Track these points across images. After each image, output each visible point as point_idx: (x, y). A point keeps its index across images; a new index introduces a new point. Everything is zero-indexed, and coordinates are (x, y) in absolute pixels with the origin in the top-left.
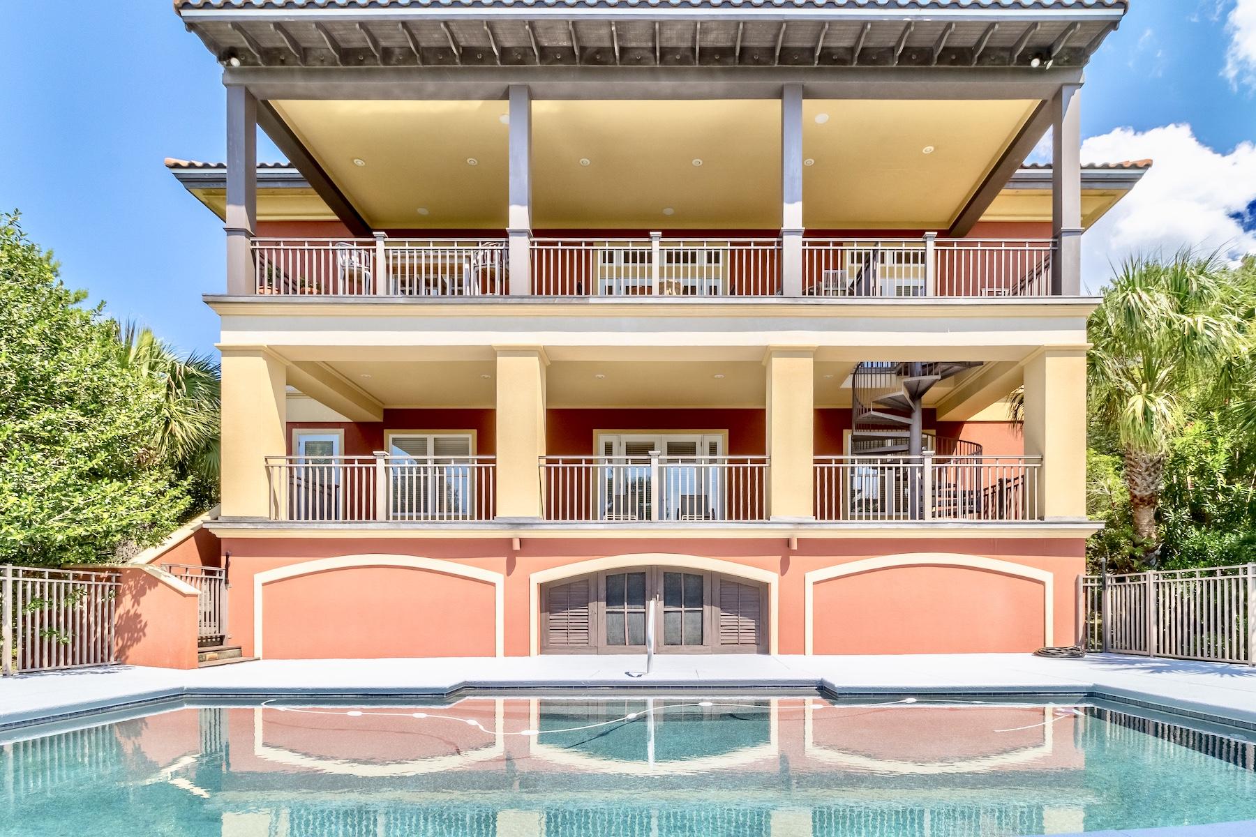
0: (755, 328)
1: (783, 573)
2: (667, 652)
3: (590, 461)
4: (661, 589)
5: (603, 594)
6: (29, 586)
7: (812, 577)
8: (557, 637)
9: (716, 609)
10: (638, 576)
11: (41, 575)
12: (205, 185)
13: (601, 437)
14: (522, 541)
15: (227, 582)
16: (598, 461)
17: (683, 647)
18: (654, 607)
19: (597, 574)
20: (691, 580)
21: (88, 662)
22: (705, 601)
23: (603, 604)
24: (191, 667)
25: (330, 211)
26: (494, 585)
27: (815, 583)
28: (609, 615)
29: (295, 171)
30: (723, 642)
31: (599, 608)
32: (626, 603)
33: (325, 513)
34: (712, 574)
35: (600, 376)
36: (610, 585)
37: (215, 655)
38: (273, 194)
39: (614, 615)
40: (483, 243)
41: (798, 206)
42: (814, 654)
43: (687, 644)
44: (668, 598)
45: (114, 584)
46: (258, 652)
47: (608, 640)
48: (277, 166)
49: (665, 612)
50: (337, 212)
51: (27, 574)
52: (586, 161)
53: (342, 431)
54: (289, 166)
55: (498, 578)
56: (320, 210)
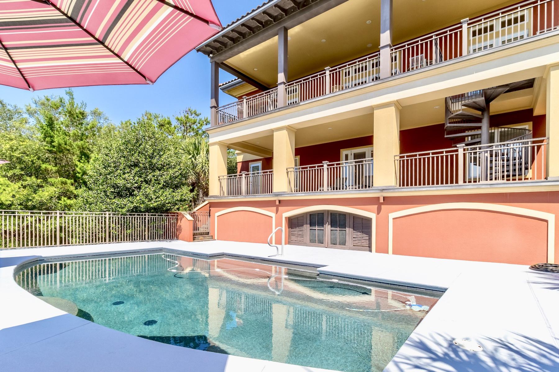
0: (366, 99)
1: (378, 213)
2: (331, 247)
3: (339, 164)
4: (329, 220)
5: (308, 222)
6: (152, 218)
7: (392, 216)
8: (293, 238)
9: (351, 230)
10: (321, 214)
11: (155, 215)
12: (227, 90)
13: (344, 152)
14: (280, 201)
15: (210, 216)
16: (342, 164)
17: (338, 246)
18: (328, 228)
19: (306, 214)
20: (342, 216)
21: (169, 238)
22: (347, 226)
23: (309, 226)
24: (190, 241)
25: (254, 87)
26: (272, 217)
27: (393, 219)
28: (311, 230)
29: (240, 79)
30: (354, 245)
31: (307, 227)
32: (317, 226)
33: (255, 192)
34: (350, 214)
35: (330, 129)
36: (311, 218)
37: (203, 238)
38: (243, 86)
39: (313, 230)
40: (272, 91)
41: (388, 33)
42: (393, 254)
43: (340, 244)
44: (332, 224)
45: (176, 217)
46: (216, 238)
47: (310, 241)
48: (235, 80)
49: (331, 230)
50: (257, 87)
51: (151, 215)
52: (324, 40)
53: (261, 162)
54: (238, 79)
55: (273, 215)
56: (252, 88)
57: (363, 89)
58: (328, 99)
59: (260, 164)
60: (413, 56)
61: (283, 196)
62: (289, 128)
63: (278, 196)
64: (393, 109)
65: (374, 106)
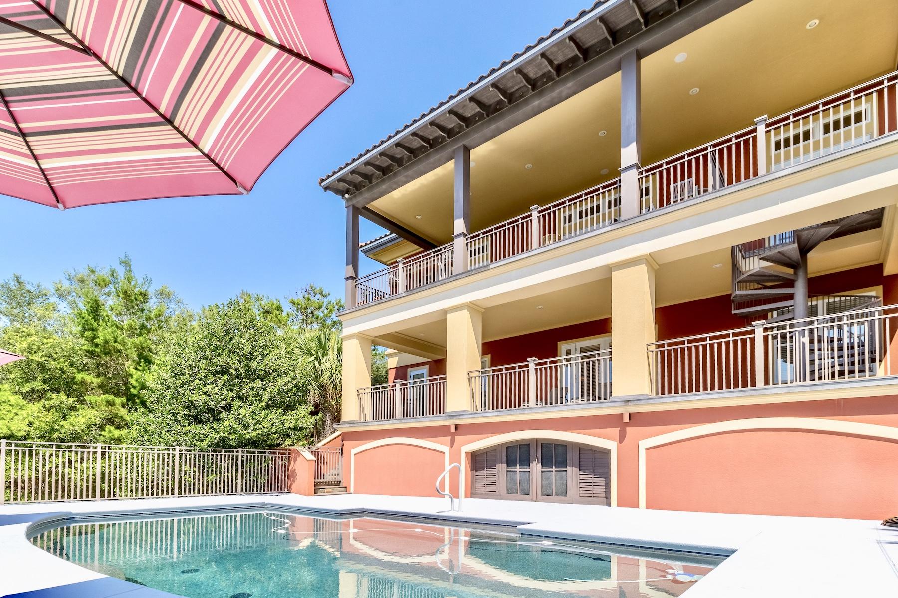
1: (621, 440)
2: (543, 501)
4: (539, 455)
5: (505, 459)
6: (249, 457)
7: (644, 444)
8: (480, 487)
9: (576, 470)
10: (526, 446)
11: (254, 452)
12: (372, 252)
13: (563, 346)
14: (457, 426)
15: (342, 454)
17: (554, 497)
18: (536, 467)
19: (500, 446)
20: (560, 448)
21: (275, 491)
22: (568, 464)
23: (505, 465)
24: (309, 495)
25: (417, 247)
26: (444, 453)
27: (647, 449)
28: (509, 473)
30: (581, 495)
31: (502, 468)
32: (518, 465)
34: (573, 444)
35: (540, 307)
36: (509, 453)
37: (331, 490)
38: (398, 245)
39: (512, 473)
40: (445, 248)
41: (633, 146)
42: (647, 508)
43: (557, 495)
44: (544, 461)
45: (287, 456)
46: (352, 490)
47: (508, 490)
48: (386, 236)
49: (542, 472)
50: (421, 247)
51: (248, 452)
52: (530, 166)
53: (427, 366)
55: (446, 449)
56: (413, 248)
57: (593, 238)
58: (537, 256)
59: (424, 370)
60: (675, 181)
61: (462, 417)
62: (472, 307)
63: (455, 418)
64: (643, 268)
65: (612, 264)
